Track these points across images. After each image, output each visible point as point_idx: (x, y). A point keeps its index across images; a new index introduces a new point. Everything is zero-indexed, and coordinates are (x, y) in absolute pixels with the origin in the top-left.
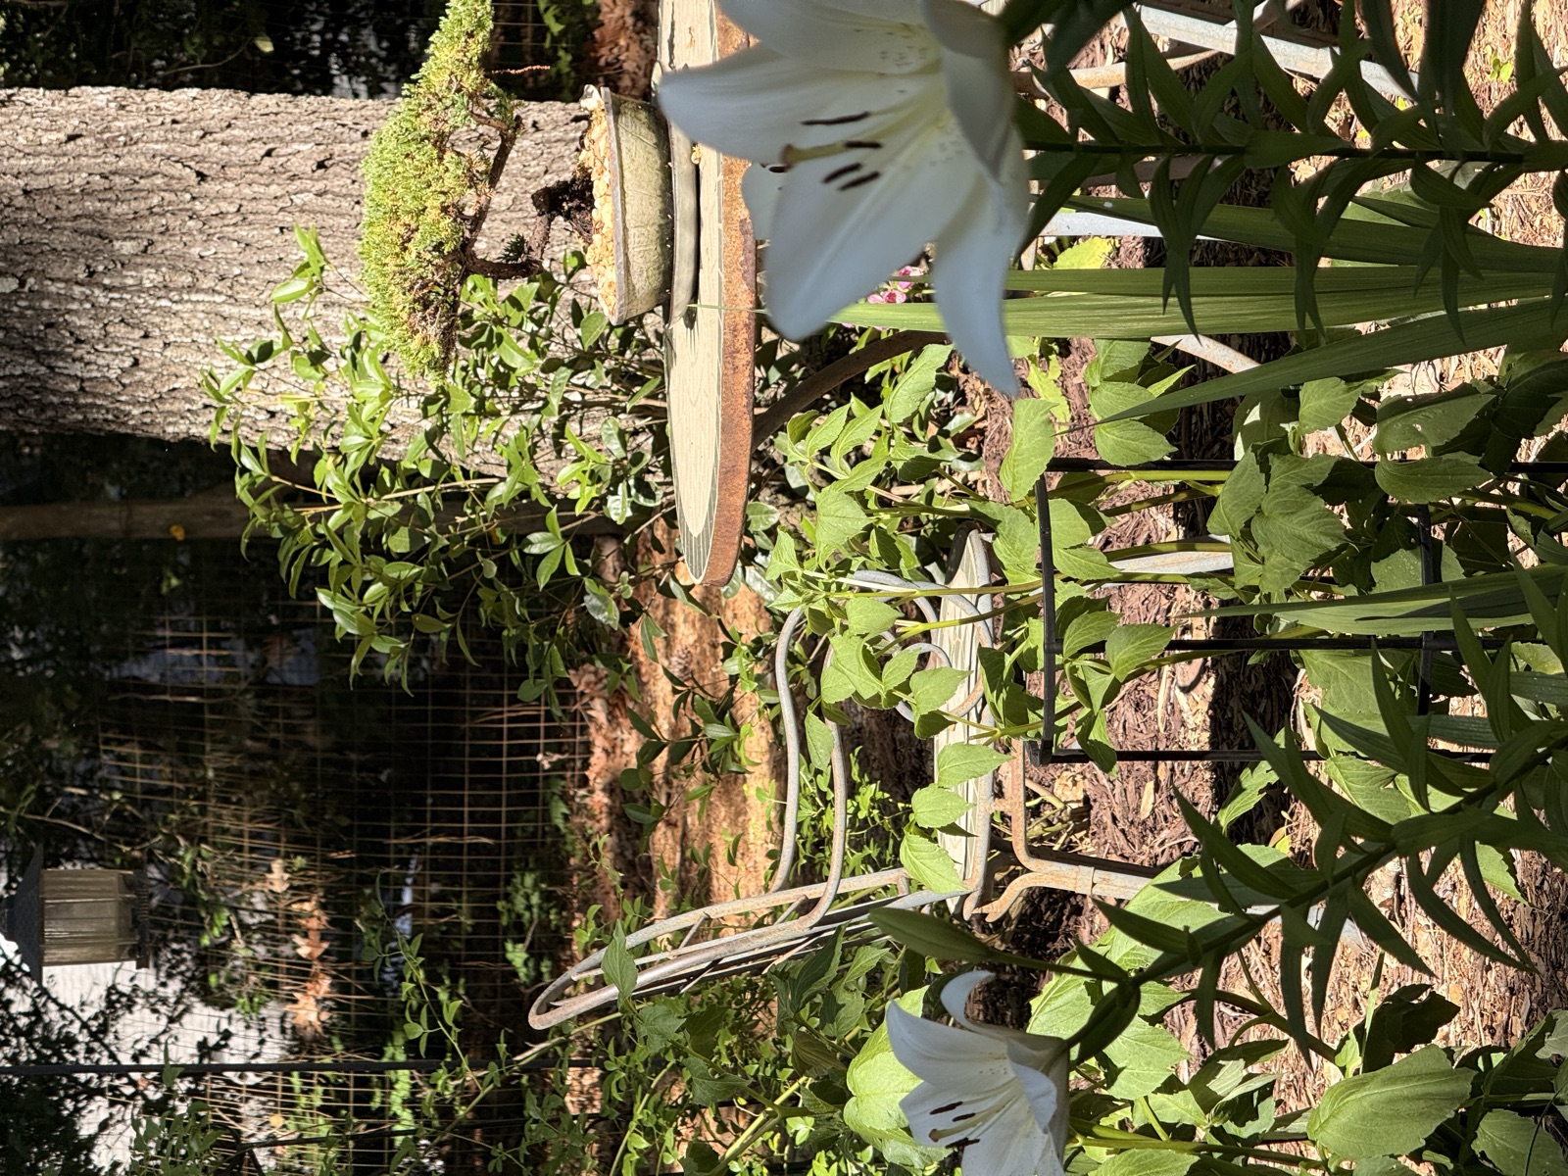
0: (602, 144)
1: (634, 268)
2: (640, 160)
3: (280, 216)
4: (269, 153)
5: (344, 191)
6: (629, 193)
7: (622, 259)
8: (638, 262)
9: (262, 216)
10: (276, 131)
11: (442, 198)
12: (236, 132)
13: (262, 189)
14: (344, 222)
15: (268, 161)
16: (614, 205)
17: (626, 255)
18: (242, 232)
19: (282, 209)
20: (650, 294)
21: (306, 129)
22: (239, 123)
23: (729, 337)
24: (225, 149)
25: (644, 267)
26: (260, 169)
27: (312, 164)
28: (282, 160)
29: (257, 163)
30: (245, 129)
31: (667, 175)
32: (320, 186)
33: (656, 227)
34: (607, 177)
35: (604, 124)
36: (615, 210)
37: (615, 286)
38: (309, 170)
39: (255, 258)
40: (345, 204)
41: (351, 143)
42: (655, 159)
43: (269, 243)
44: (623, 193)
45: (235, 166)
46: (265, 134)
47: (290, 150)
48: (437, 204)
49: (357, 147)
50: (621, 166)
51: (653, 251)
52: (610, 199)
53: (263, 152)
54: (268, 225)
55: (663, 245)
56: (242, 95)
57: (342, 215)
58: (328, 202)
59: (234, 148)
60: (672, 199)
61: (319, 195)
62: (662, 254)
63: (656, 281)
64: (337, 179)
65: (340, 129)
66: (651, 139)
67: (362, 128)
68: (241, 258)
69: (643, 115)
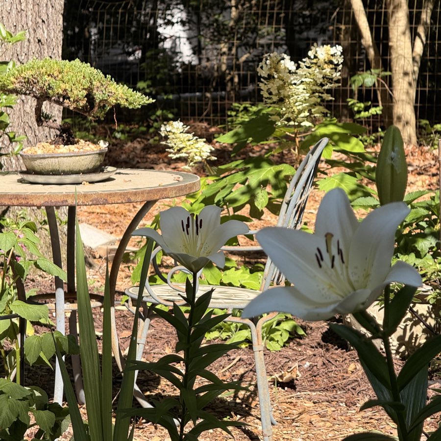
0: (88, 148)
1: (43, 161)
2: (83, 162)
3: (20, 25)
4: (43, 21)
5: (30, 49)
6: (71, 159)
7: (46, 156)
8: (45, 162)
9: (20, 18)
10: (51, 24)
11: (70, 90)
12: (51, 9)
13: (30, 19)
14: (19, 49)
15: (40, 21)
16: (67, 153)
17: (48, 157)
18: (14, 11)
19: (23, 26)
20: (33, 167)
21: (52, 35)
22: (54, 10)
23: (23, 196)
24: (45, 5)
25: (43, 164)
26: (37, 18)
27: (40, 37)
28: (41, 26)
29: (40, 17)
30: (52, 13)
31: (77, 173)
32: (32, 40)
33: (58, 169)
34: (76, 150)
35: (95, 149)
36: (65, 154)
37: (35, 154)
38: (38, 36)
39: (4, 16)
40: (25, 50)
41: (48, 52)
42: (83, 168)
43: (10, 21)
44: (71, 156)
45: (39, 9)
46: (50, 20)
47: (44, 29)
48: (67, 88)
49: (46, 54)
50: (81, 156)
51: (49, 168)
52: (68, 151)
53: (44, 19)
54: (17, 21)
55: (51, 171)
56: (62, 12)
57: (21, 48)
58: (26, 44)
59: (45, 9)
60: (69, 174)
61: (29, 40)
62: (48, 171)
63: (37, 169)
64: (34, 47)
65: (52, 48)
66: (90, 167)
67: (53, 56)
68: (4, 11)
69: (99, 163)
